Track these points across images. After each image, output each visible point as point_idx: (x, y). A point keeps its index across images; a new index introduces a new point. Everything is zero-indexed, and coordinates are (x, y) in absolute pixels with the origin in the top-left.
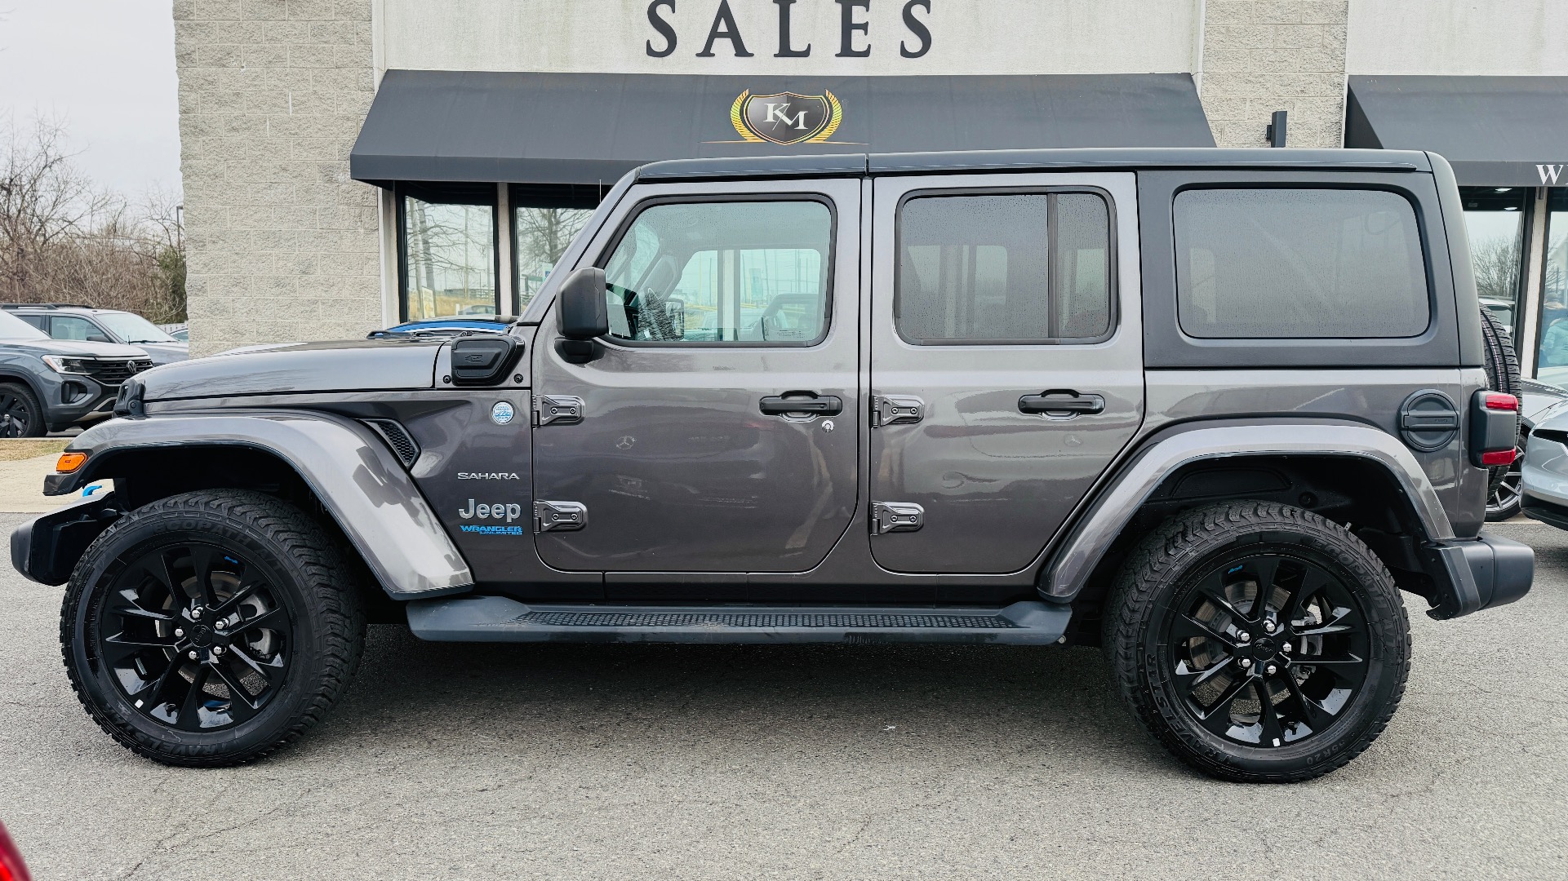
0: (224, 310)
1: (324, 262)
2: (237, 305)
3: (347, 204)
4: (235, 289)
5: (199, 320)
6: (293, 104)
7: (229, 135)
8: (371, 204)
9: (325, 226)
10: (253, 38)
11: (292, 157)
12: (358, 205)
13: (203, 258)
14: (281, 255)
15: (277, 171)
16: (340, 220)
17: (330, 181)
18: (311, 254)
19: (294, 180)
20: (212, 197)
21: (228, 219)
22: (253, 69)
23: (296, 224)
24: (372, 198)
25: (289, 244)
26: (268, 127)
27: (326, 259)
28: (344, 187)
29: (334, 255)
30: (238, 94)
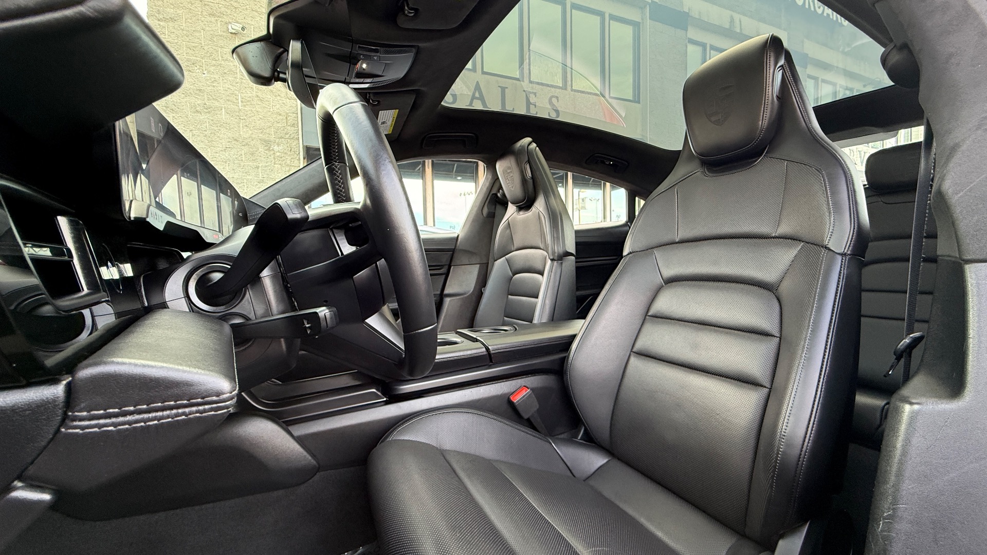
6: (242, 102)
7: (194, 115)
10: (212, 57)
11: (241, 133)
15: (230, 140)
17: (269, 150)
19: (243, 147)
22: (212, 76)
26: (223, 113)
30: (200, 90)
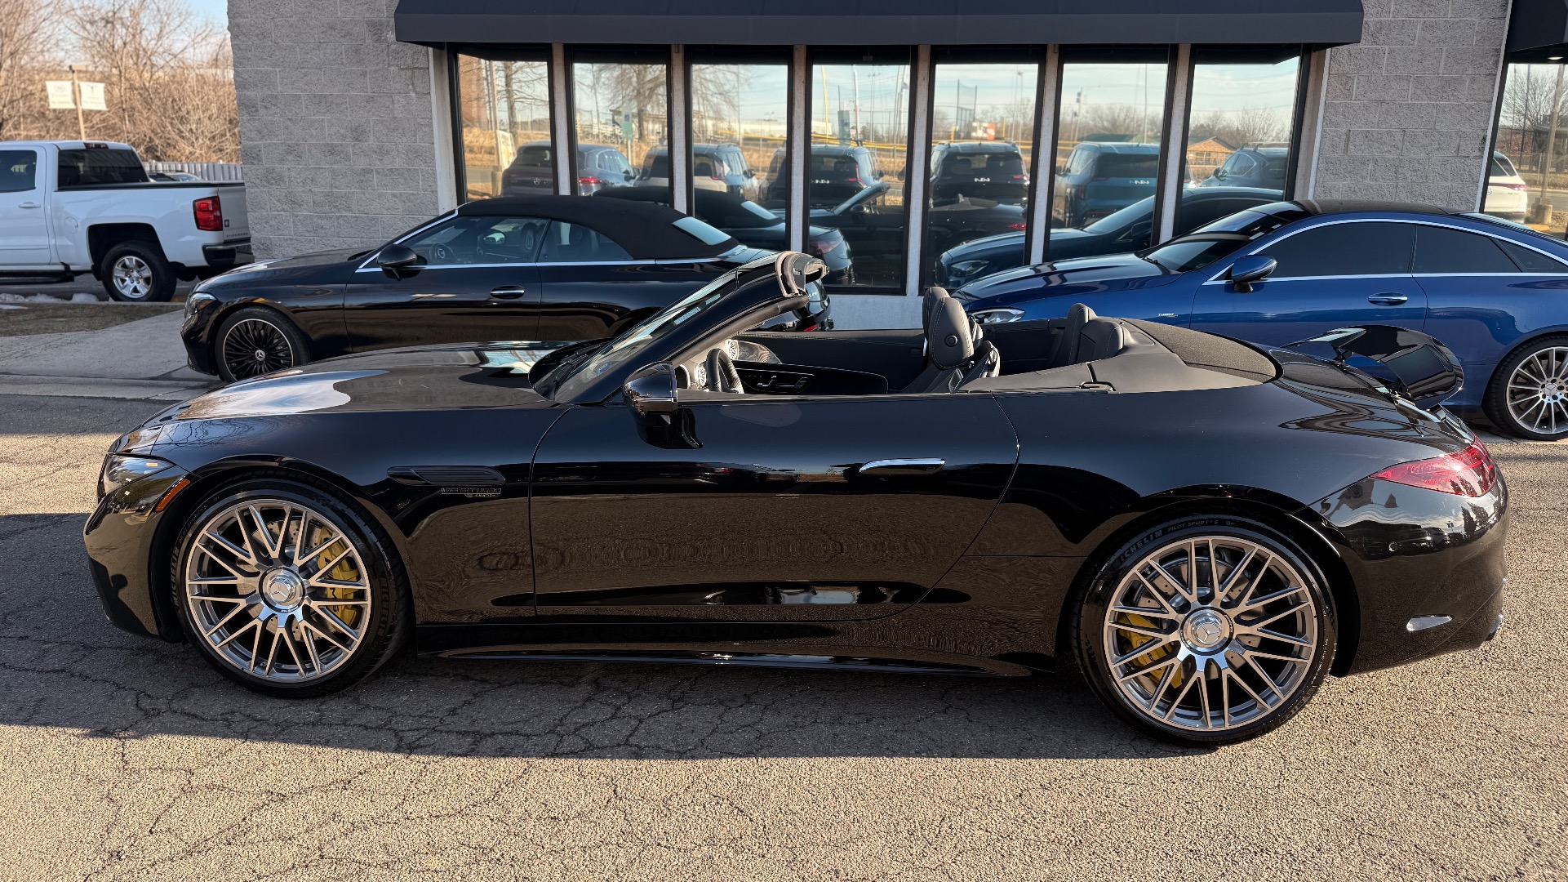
0: (279, 179)
1: (376, 129)
2: (292, 174)
3: (397, 65)
4: (290, 157)
5: (256, 189)
8: (422, 66)
9: (376, 89)
12: (407, 69)
13: (257, 124)
14: (334, 121)
16: (391, 83)
18: (364, 120)
20: (262, 59)
21: (278, 82)
23: (346, 88)
24: (422, 59)
25: (341, 109)
27: (380, 125)
28: (393, 47)
29: (387, 121)
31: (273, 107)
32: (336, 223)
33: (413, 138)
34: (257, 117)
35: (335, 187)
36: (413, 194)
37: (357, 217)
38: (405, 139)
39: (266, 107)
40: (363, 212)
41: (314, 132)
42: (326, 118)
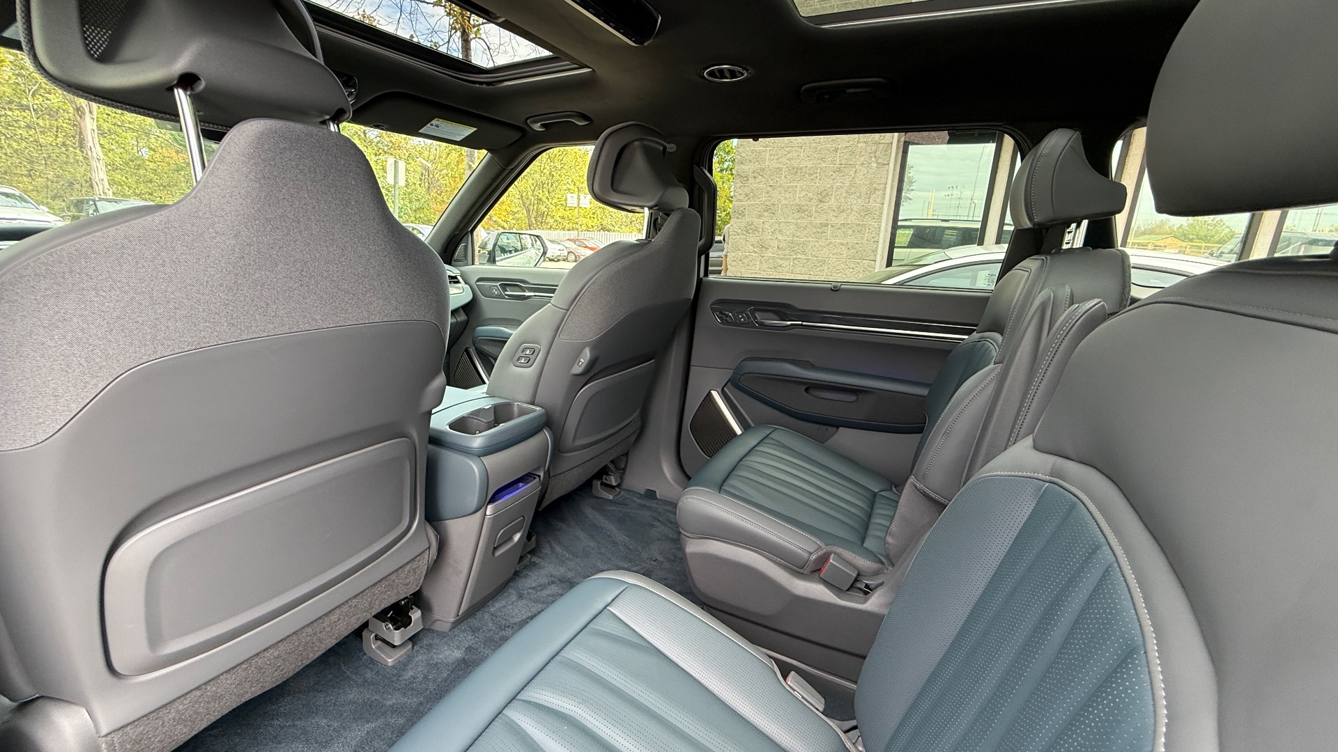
0: (755, 230)
1: (838, 193)
2: (766, 226)
3: (865, 142)
4: (766, 214)
5: (737, 237)
8: (887, 142)
9: (843, 162)
12: (875, 142)
13: (746, 189)
14: (805, 187)
16: (857, 157)
18: (829, 186)
23: (819, 161)
25: (812, 177)
27: (841, 190)
29: (848, 187)
31: (760, 177)
32: (792, 263)
33: (867, 200)
34: (747, 185)
35: (796, 237)
36: (857, 243)
37: (809, 259)
38: (860, 201)
39: (755, 177)
40: (814, 256)
41: (787, 195)
42: (798, 185)
